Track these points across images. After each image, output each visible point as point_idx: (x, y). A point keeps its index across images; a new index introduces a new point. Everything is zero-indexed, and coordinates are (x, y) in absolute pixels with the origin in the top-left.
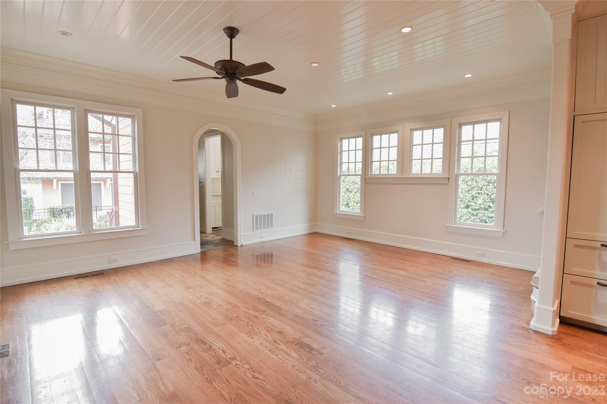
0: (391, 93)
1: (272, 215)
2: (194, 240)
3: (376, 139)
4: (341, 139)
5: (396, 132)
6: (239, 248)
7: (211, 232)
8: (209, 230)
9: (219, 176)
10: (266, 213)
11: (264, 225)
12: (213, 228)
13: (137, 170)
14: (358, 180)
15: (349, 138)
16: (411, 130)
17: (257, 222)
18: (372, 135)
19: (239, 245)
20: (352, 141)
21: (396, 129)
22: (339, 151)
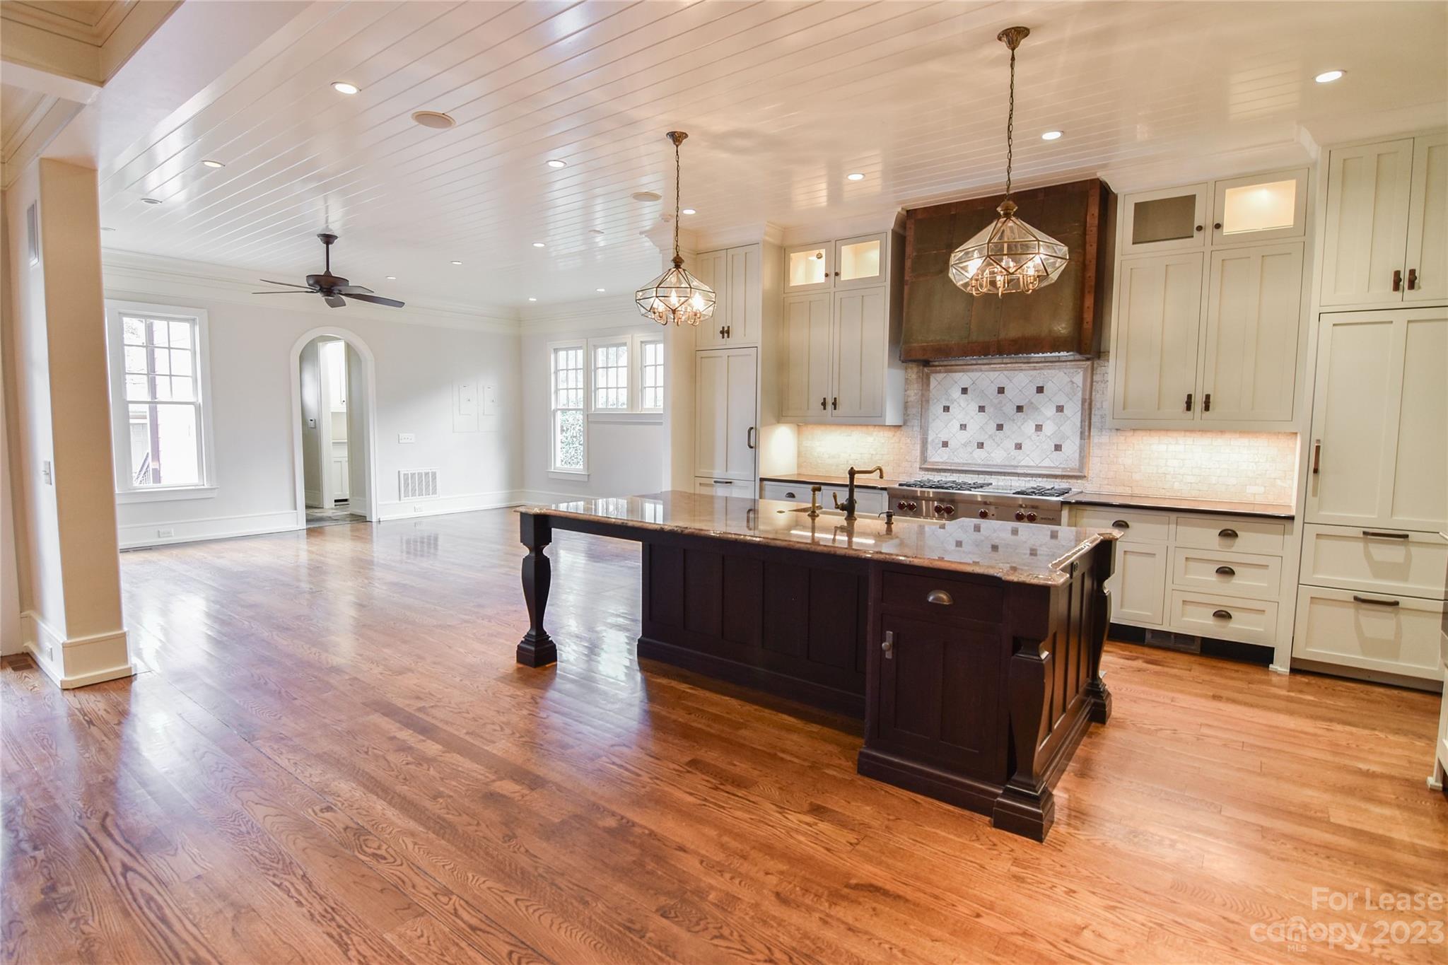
0: (603, 290)
1: (434, 474)
2: (296, 509)
3: (601, 352)
4: (556, 351)
5: (625, 344)
6: (374, 525)
7: (333, 506)
8: (328, 503)
9: (343, 408)
10: (423, 470)
11: (421, 489)
12: (336, 501)
13: (200, 401)
14: (580, 416)
15: (567, 349)
16: (642, 342)
17: (407, 485)
18: (596, 347)
19: (374, 519)
20: (572, 353)
21: (624, 341)
22: (553, 370)
